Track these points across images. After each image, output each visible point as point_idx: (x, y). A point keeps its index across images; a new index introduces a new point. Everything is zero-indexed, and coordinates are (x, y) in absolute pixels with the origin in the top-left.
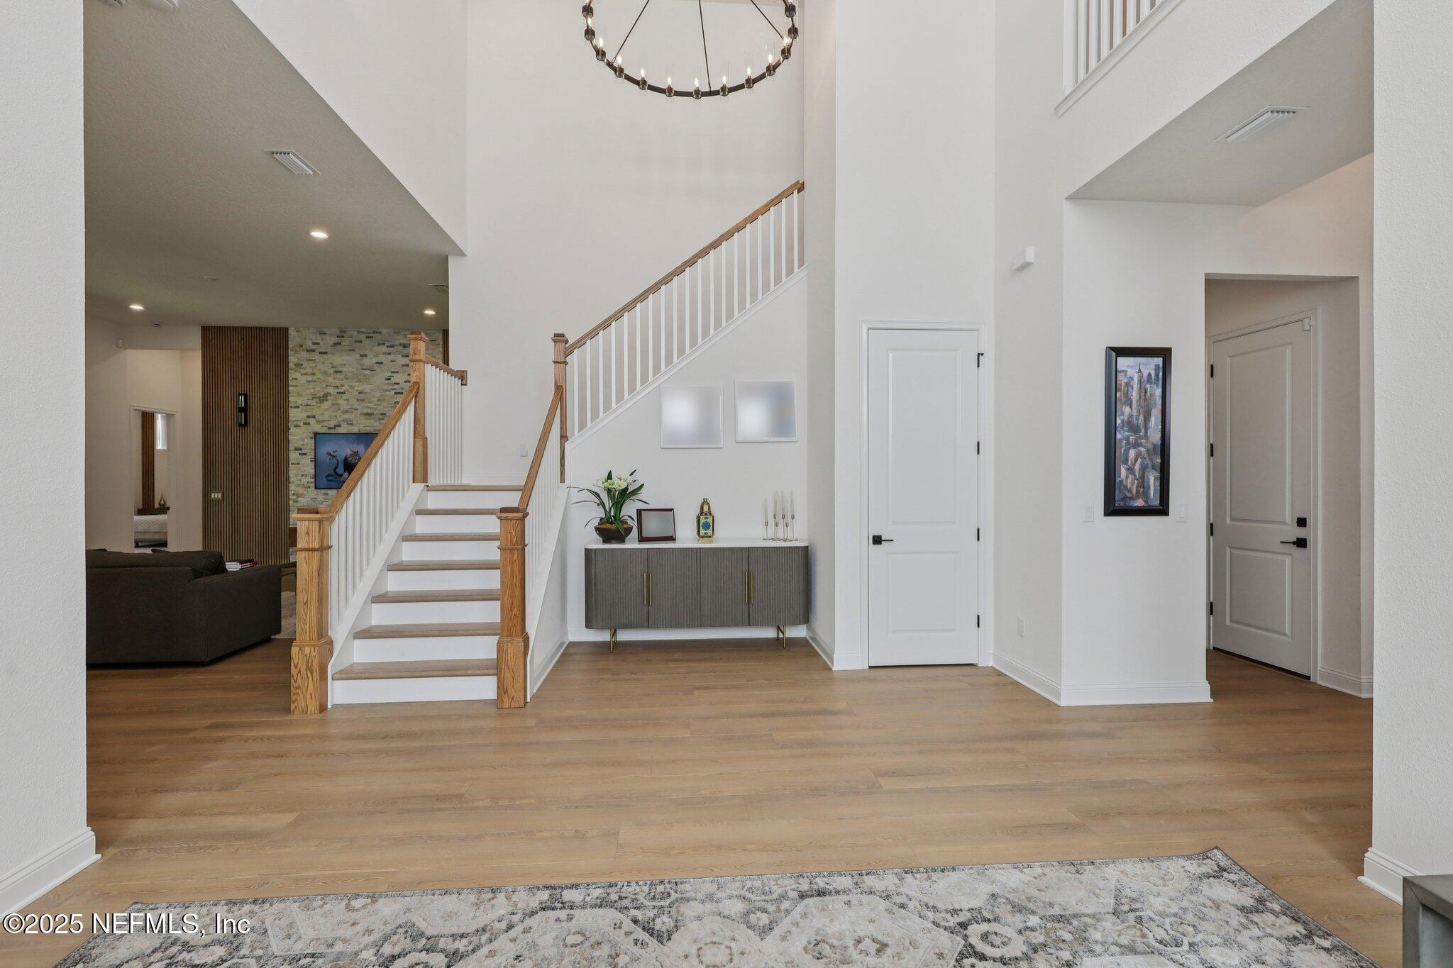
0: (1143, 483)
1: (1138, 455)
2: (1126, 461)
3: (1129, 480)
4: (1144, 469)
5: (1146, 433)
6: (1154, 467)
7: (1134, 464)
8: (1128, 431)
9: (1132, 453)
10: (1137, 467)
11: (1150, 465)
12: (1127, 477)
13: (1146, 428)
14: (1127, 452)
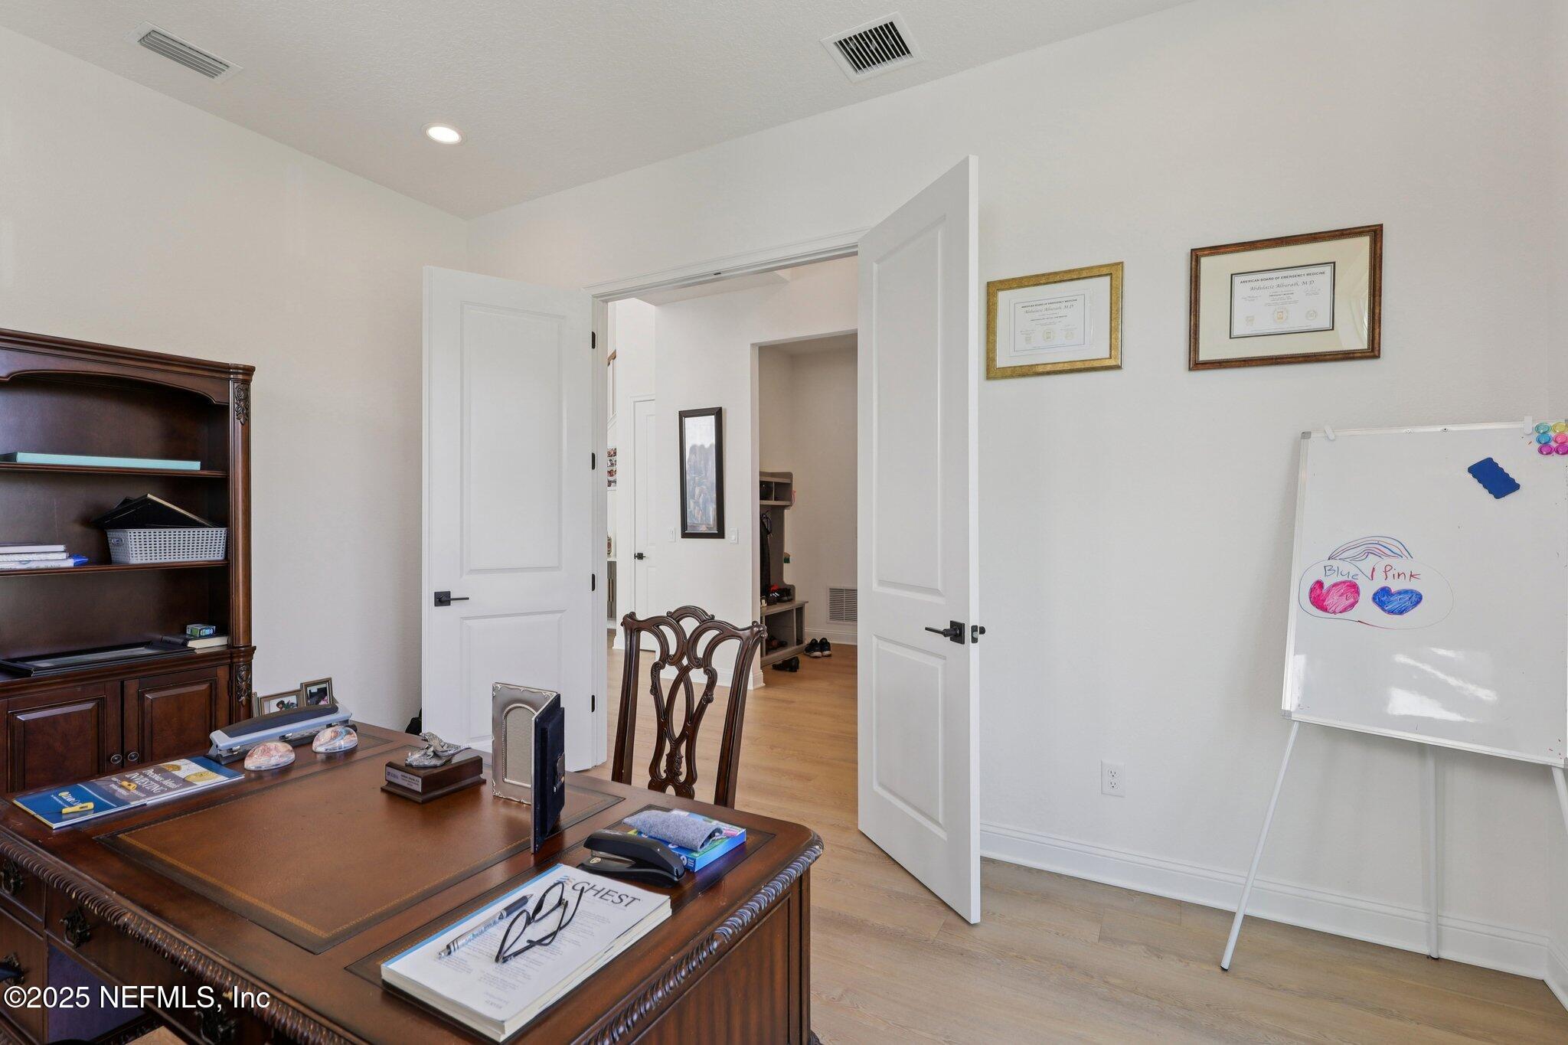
0: (705, 511)
1: (701, 492)
2: (693, 497)
3: (696, 511)
4: (705, 503)
5: (706, 474)
6: (712, 501)
7: (699, 499)
8: (695, 474)
9: (697, 491)
10: (701, 501)
11: (709, 500)
12: (695, 508)
13: (706, 471)
14: (694, 489)
